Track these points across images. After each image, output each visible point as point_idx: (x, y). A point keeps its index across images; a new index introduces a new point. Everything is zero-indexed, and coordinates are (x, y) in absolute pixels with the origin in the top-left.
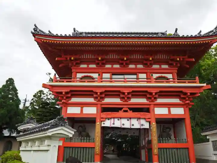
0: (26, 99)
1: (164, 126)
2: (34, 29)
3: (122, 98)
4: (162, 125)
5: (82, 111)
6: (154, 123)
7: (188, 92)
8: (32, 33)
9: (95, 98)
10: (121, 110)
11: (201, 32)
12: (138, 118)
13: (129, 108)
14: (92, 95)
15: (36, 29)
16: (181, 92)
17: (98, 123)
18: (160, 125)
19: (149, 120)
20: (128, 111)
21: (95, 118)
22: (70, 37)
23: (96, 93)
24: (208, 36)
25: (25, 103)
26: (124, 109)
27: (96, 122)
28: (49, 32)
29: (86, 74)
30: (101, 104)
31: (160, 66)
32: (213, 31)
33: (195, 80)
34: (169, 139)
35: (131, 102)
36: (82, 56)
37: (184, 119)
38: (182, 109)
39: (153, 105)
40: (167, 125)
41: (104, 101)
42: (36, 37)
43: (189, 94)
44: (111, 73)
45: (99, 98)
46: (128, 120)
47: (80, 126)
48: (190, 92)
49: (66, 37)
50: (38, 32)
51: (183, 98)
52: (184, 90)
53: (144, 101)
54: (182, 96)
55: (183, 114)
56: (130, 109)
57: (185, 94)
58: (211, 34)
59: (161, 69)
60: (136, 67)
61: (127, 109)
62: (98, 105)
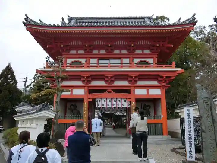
0: (26, 78)
1: (144, 104)
2: (25, 19)
3: (106, 81)
4: (143, 103)
5: (72, 92)
6: (133, 103)
7: (164, 75)
8: (23, 23)
9: (83, 81)
10: (106, 92)
11: (180, 19)
13: (112, 90)
14: (80, 79)
15: (27, 19)
16: (158, 75)
17: (86, 103)
18: (142, 104)
19: (130, 100)
21: (83, 98)
22: (58, 27)
23: (84, 77)
24: (184, 24)
25: (26, 81)
27: (84, 102)
28: (40, 20)
29: (75, 60)
30: (89, 87)
31: (143, 51)
32: (190, 19)
33: (171, 64)
34: (149, 115)
35: (114, 84)
36: (71, 43)
37: (160, 99)
38: (159, 90)
39: (133, 87)
41: (91, 84)
42: (28, 26)
43: (165, 77)
44: (98, 58)
45: (86, 81)
47: (72, 105)
48: (166, 75)
49: (54, 26)
50: (29, 22)
51: (160, 80)
52: (160, 74)
53: (125, 83)
54: (159, 79)
55: (160, 95)
56: (114, 90)
57: (162, 77)
58: (187, 22)
59: (143, 54)
60: (120, 52)
61: (111, 91)
62: (86, 87)
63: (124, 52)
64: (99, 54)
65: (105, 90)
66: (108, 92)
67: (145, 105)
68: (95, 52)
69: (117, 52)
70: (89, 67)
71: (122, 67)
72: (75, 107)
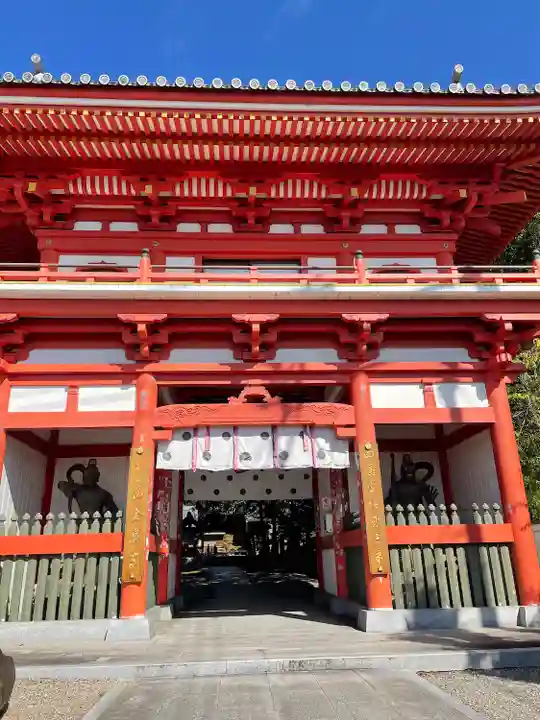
1: (405, 456)
3: (239, 349)
5: (73, 400)
6: (369, 445)
9: (131, 349)
10: (236, 396)
12: (305, 426)
13: (268, 387)
14: (117, 337)
17: (140, 449)
19: (351, 432)
20: (264, 397)
23: (132, 327)
26: (248, 391)
27: (134, 444)
31: (391, 230)
33: (532, 270)
35: (276, 361)
36: (80, 185)
38: (481, 388)
39: (365, 375)
40: (417, 457)
41: (169, 362)
43: (509, 327)
44: (199, 257)
46: (265, 435)
47: (78, 467)
48: (514, 318)
51: (481, 344)
53: (326, 356)
54: (479, 337)
55: (486, 409)
59: (392, 237)
60: (297, 230)
61: (263, 391)
62: (143, 377)
63: (312, 229)
64: (204, 236)
66: (247, 397)
67: (407, 462)
68: (188, 228)
69: (281, 229)
72: (93, 475)
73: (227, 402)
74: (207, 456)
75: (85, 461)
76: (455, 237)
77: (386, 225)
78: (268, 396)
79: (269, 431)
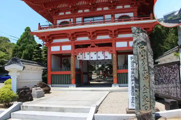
3: (89, 37)
5: (61, 48)
6: (114, 55)
9: (69, 38)
10: (89, 46)
12: (103, 51)
14: (67, 36)
17: (72, 57)
19: (112, 52)
21: (71, 54)
26: (91, 45)
29: (63, 20)
30: (75, 43)
35: (97, 39)
36: (59, 6)
39: (115, 41)
41: (77, 40)
44: (83, 17)
45: (72, 38)
47: (65, 60)
48: (144, 27)
53: (107, 37)
56: (96, 45)
59: (123, 9)
60: (103, 9)
62: (72, 44)
63: (106, 8)
64: (84, 13)
65: (89, 45)
68: (80, 11)
69: (99, 9)
70: (75, 25)
71: (104, 22)
73: (87, 47)
74: (85, 58)
75: (66, 58)
76: (137, 7)
77: (122, 6)
78: (95, 46)
79: (96, 52)
